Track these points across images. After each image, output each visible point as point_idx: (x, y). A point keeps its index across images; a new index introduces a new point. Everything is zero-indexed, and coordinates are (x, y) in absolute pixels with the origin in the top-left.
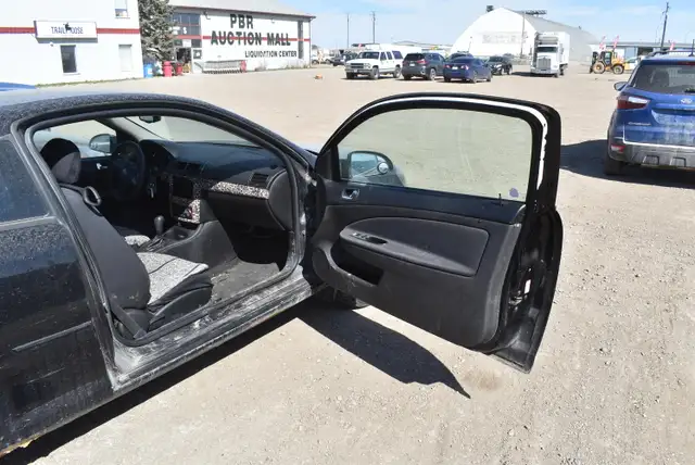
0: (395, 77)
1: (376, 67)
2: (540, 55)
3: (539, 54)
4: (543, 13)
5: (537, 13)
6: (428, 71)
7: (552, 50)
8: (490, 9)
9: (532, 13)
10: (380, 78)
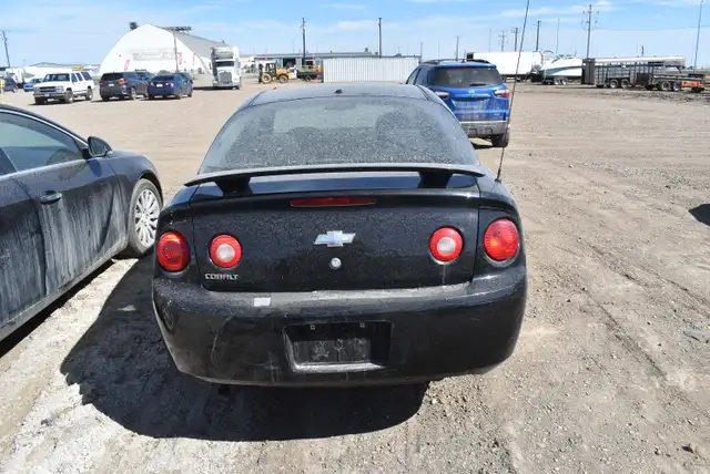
0: (88, 99)
1: (69, 89)
2: (220, 69)
3: (218, 69)
4: (189, 29)
5: (182, 29)
6: (129, 90)
7: (230, 64)
8: (134, 26)
9: (178, 29)
10: (75, 101)
